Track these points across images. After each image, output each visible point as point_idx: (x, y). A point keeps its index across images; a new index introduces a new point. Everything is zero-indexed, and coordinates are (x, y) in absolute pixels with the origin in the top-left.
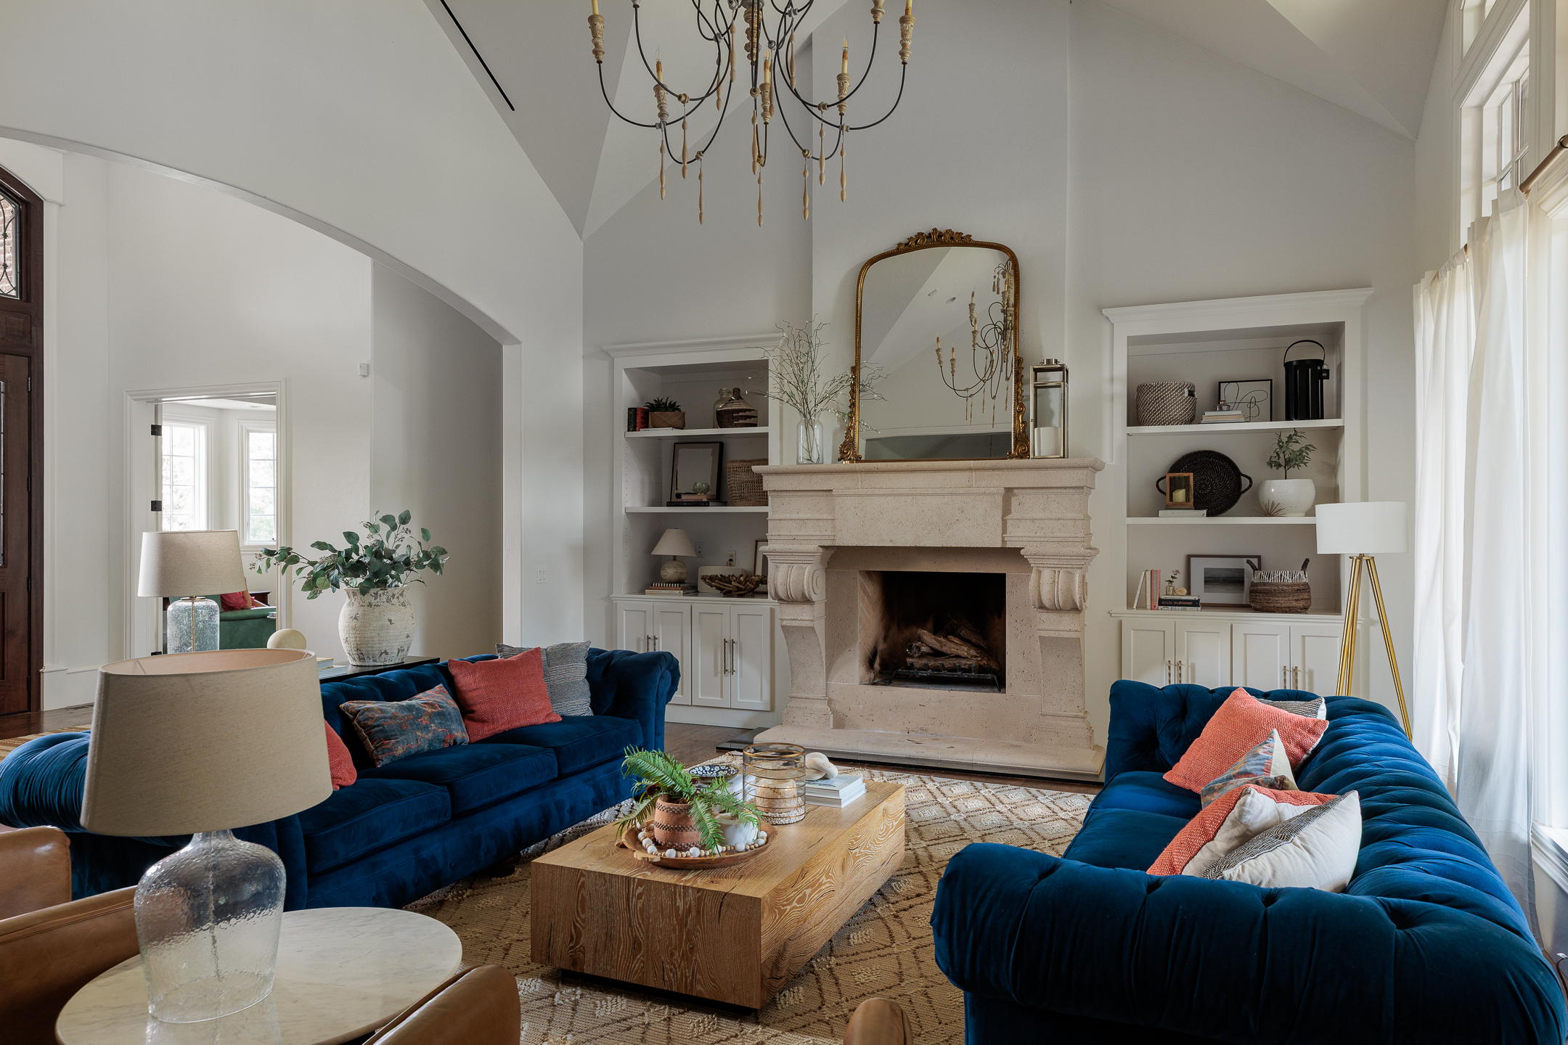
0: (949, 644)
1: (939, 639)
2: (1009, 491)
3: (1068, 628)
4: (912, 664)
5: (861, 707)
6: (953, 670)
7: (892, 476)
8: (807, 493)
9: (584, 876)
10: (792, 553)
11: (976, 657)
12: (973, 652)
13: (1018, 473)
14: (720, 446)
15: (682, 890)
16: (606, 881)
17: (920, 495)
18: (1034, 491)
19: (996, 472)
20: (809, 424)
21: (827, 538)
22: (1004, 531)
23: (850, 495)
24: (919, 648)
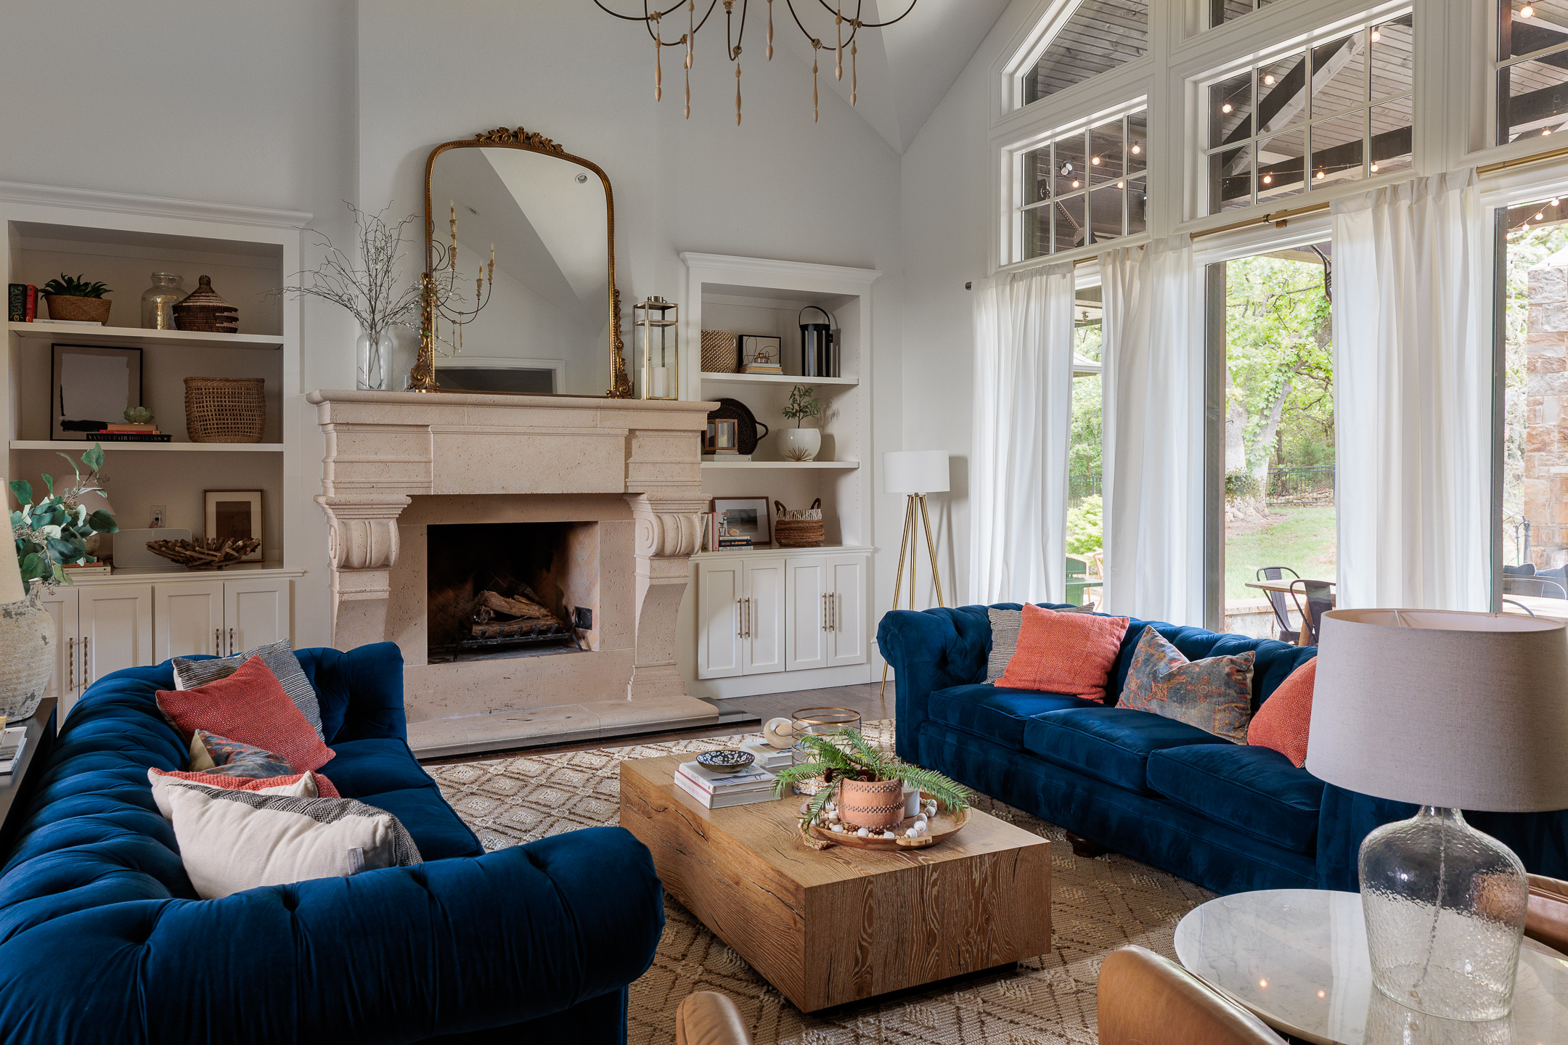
0: (519, 605)
1: (508, 600)
2: (632, 431)
3: (678, 574)
4: (484, 633)
5: (431, 691)
6: (527, 633)
7: (500, 410)
8: (390, 428)
10: (372, 505)
11: (547, 616)
12: (543, 611)
13: (643, 413)
14: (142, 354)
17: (538, 434)
18: (656, 433)
19: (622, 412)
20: (375, 342)
21: (419, 485)
22: (626, 477)
23: (453, 433)
24: (488, 612)
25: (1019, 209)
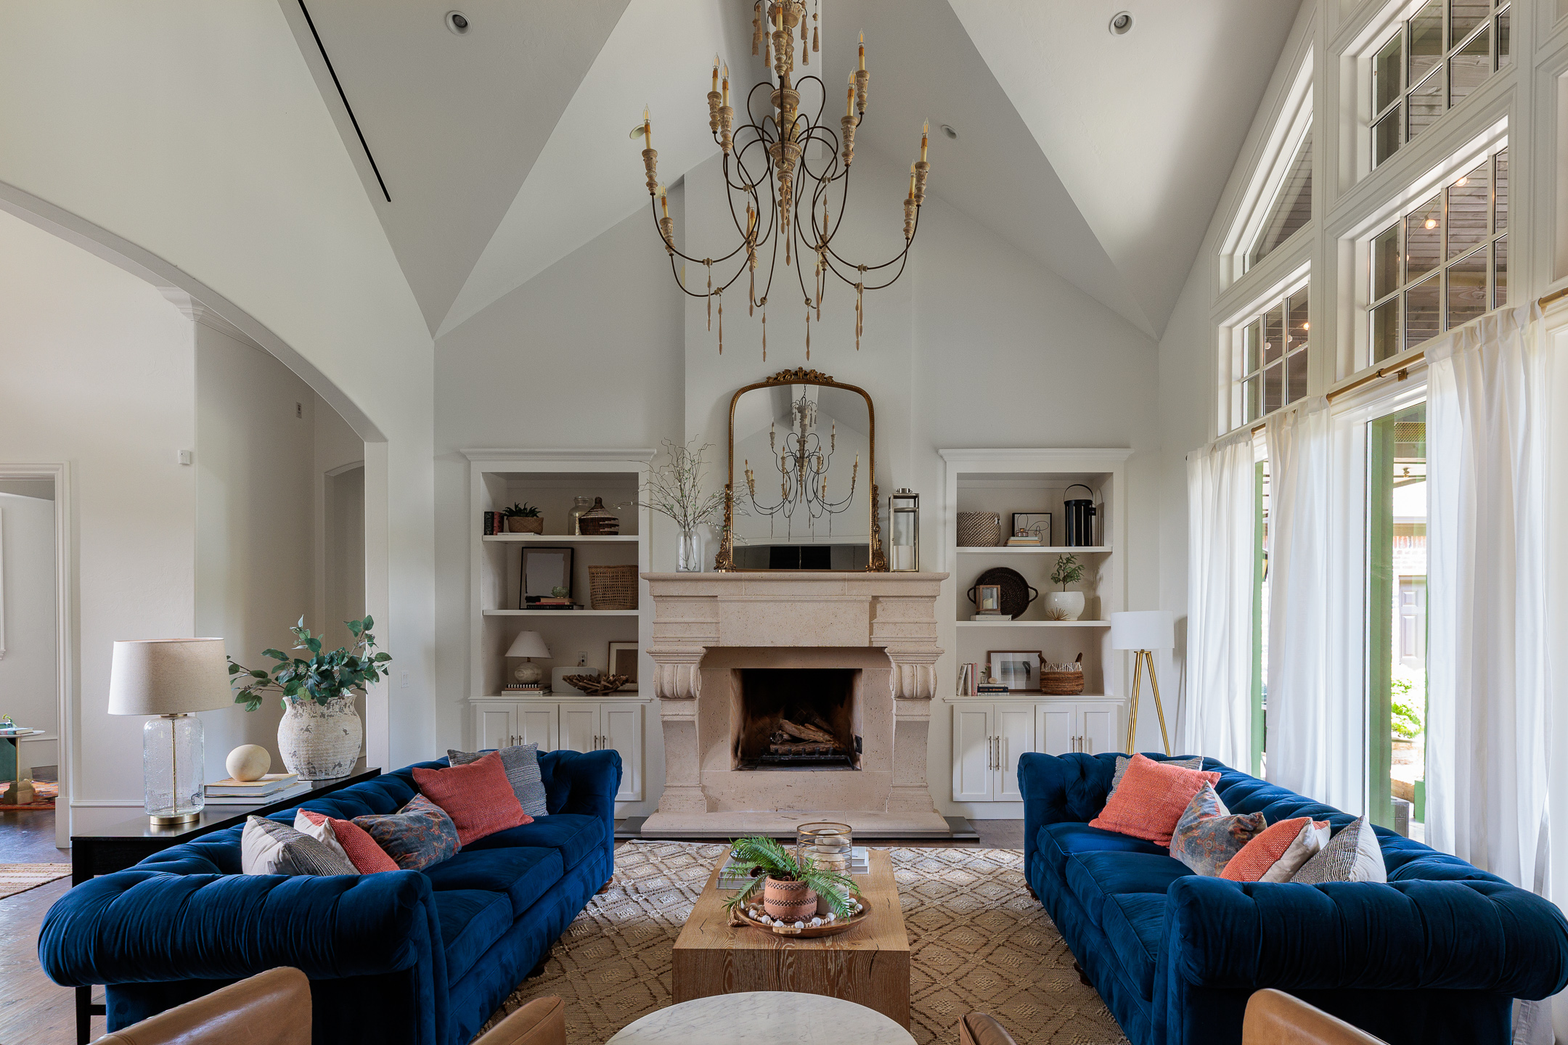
0: (807, 731)
1: (798, 727)
2: (875, 598)
3: (920, 713)
4: (777, 751)
5: (733, 791)
6: (812, 753)
7: (774, 584)
8: (691, 599)
9: (731, 955)
10: (678, 653)
11: (830, 741)
12: (827, 737)
13: (884, 583)
14: (571, 551)
15: (833, 954)
16: (754, 957)
17: (799, 601)
18: (896, 599)
19: (866, 583)
20: (687, 536)
21: (711, 639)
22: (871, 633)
23: (734, 601)
24: (781, 736)
25: (1239, 381)
